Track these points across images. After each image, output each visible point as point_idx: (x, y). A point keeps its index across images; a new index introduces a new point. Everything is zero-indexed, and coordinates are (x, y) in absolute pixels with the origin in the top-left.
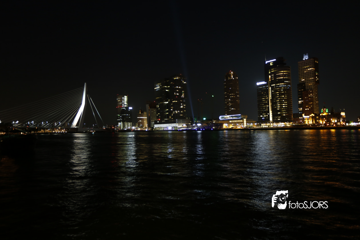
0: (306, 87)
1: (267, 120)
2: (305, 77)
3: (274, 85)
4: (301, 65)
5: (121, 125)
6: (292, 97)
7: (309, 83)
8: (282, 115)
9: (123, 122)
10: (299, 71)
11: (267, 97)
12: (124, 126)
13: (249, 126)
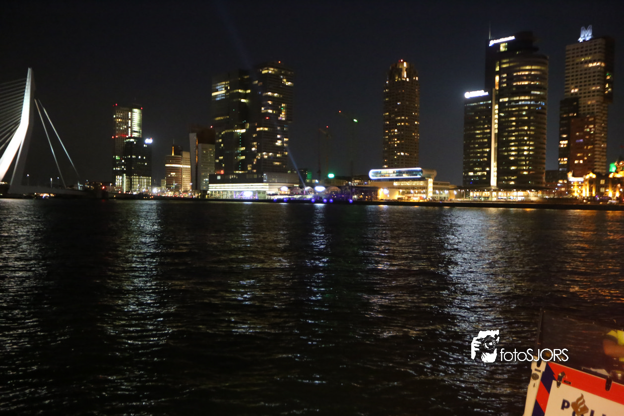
0: (580, 109)
1: (483, 184)
2: (579, 84)
3: (506, 100)
4: (573, 53)
5: (123, 182)
6: (546, 131)
7: (589, 100)
8: (521, 173)
9: (130, 174)
10: (567, 69)
11: (487, 129)
12: (130, 185)
13: (439, 196)
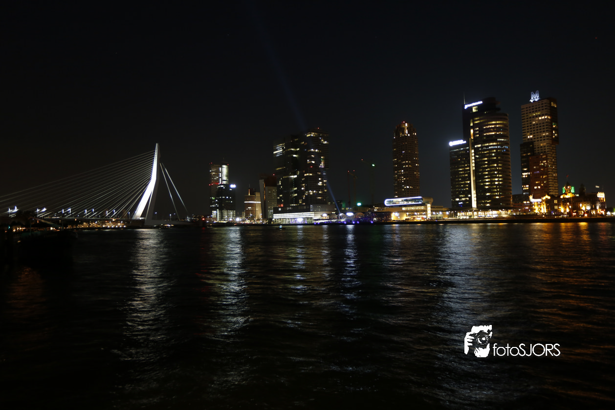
0: (535, 150)
1: (467, 206)
2: (533, 132)
3: (480, 146)
4: (527, 111)
5: (217, 215)
6: (510, 167)
7: (542, 143)
8: (494, 197)
9: (221, 209)
10: (523, 122)
11: (467, 167)
12: (222, 217)
13: (435, 216)
